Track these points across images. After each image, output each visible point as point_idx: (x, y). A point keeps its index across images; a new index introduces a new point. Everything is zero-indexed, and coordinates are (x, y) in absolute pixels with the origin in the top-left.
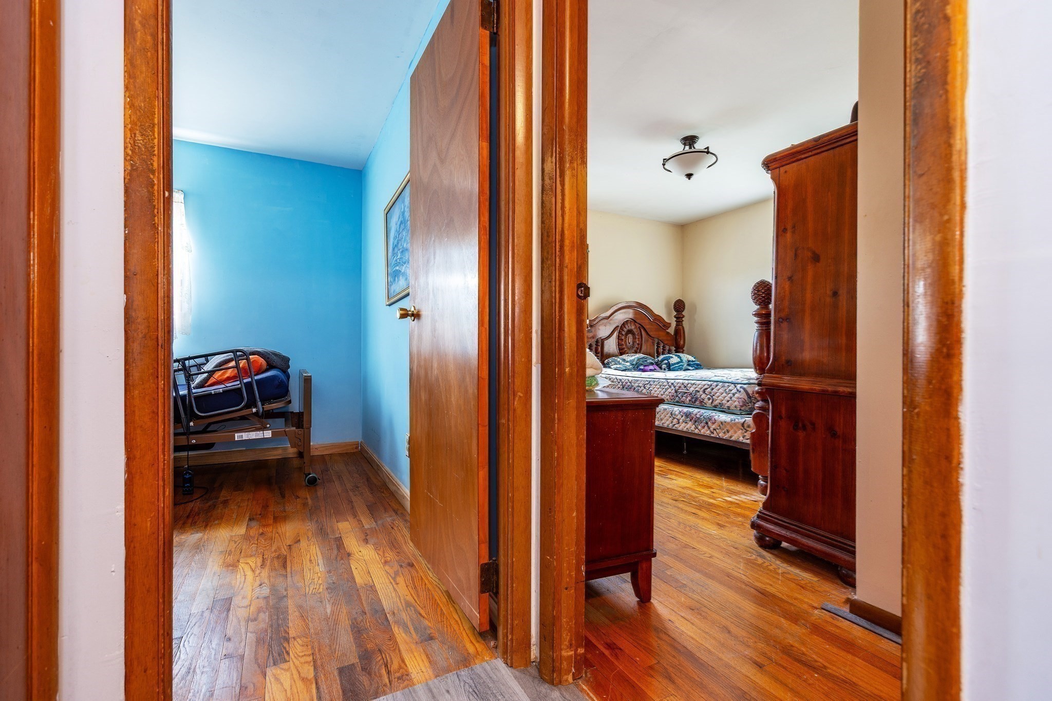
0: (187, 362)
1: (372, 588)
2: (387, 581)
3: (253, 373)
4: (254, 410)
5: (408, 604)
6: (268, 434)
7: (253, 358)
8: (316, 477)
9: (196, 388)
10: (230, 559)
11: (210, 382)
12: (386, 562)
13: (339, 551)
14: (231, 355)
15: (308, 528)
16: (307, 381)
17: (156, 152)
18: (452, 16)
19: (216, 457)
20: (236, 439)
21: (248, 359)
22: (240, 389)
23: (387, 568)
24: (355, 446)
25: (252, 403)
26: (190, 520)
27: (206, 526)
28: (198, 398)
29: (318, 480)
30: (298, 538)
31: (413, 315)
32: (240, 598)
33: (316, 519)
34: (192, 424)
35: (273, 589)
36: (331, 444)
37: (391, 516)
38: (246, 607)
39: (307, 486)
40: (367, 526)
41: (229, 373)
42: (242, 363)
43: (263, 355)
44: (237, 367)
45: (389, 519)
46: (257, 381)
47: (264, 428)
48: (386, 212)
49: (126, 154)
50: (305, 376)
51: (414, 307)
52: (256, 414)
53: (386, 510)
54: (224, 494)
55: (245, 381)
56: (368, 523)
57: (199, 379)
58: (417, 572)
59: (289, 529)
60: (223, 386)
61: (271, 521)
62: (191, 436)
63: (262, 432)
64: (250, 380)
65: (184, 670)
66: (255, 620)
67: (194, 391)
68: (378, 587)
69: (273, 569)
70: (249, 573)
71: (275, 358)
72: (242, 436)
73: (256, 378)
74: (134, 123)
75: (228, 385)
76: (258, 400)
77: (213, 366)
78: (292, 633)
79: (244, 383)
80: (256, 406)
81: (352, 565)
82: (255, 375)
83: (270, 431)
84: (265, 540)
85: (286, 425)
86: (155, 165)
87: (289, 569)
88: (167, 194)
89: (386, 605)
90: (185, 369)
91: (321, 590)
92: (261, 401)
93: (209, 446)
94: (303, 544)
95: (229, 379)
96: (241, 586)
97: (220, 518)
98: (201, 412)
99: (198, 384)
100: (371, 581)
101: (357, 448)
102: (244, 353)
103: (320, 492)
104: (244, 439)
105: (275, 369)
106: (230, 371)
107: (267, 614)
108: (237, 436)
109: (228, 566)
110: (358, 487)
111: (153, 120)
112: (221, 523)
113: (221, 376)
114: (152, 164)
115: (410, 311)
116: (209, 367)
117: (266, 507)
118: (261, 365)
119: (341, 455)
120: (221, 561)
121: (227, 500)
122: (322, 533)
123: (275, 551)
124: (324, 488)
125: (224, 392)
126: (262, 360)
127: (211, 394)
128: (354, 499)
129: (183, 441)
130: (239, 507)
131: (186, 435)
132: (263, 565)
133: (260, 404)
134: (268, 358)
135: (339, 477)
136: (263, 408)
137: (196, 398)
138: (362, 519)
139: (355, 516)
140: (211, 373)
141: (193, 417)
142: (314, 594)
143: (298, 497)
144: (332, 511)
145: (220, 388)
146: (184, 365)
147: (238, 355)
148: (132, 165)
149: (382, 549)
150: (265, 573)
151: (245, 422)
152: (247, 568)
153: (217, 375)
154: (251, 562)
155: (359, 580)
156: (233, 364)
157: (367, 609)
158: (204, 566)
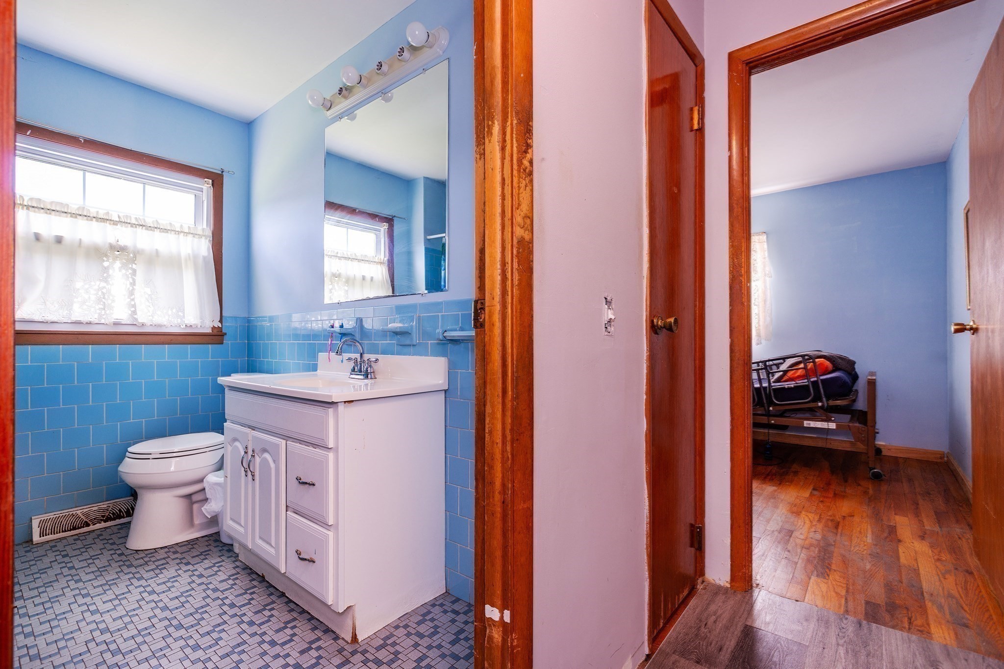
0: (767, 363)
1: (917, 572)
2: (934, 572)
3: (818, 374)
4: (820, 404)
5: (950, 596)
6: (832, 426)
7: (819, 361)
8: (882, 473)
9: (774, 382)
10: (795, 509)
11: (785, 378)
12: (939, 560)
13: (890, 535)
14: (800, 359)
15: (863, 510)
16: (872, 384)
17: (743, 266)
18: (998, 48)
19: (790, 437)
20: (805, 425)
21: (814, 362)
22: (807, 386)
23: (938, 564)
24: (939, 456)
25: (817, 398)
26: (769, 477)
27: (780, 484)
28: (776, 391)
29: (884, 477)
30: (853, 514)
31: (971, 329)
32: (799, 533)
33: (873, 506)
34: (771, 408)
35: (824, 537)
36: (907, 448)
37: (962, 529)
38: (803, 539)
39: (871, 478)
40: (928, 527)
41: (799, 373)
42: (810, 365)
43: (828, 358)
44: (805, 368)
45: (958, 530)
46: (822, 380)
47: (828, 420)
48: (966, 211)
49: (730, 270)
50: (869, 379)
51: (973, 321)
52: (822, 407)
53: (957, 521)
54: (795, 467)
55: (812, 380)
56: (929, 525)
57: (777, 375)
58: (975, 580)
59: (845, 507)
60: (794, 382)
61: (831, 495)
62: (771, 418)
63: (826, 423)
64: (815, 379)
65: (760, 553)
66: (808, 549)
67: (773, 384)
68: (922, 572)
69: (826, 526)
70: (808, 522)
71: (840, 361)
72: (809, 424)
73: (822, 378)
74: (733, 254)
75: (798, 382)
76: (823, 396)
77: (786, 367)
78: (834, 567)
79: (811, 382)
80: (821, 401)
81: (899, 549)
82: (820, 376)
83: (835, 424)
84: (824, 506)
85: (851, 420)
86: (743, 272)
87: (839, 530)
88: (748, 284)
89: (925, 586)
90: (766, 368)
91: (865, 553)
92: (826, 397)
93: (784, 428)
94: (856, 519)
95: (799, 377)
96: (801, 527)
97: (791, 482)
98: (777, 400)
99: (776, 379)
100: (916, 566)
101: (941, 458)
102: (811, 357)
103: (884, 487)
104: (811, 426)
105: (841, 371)
106: (801, 370)
107: (817, 549)
108: (806, 423)
109: (793, 513)
110: (930, 494)
111: (741, 249)
112: (790, 485)
113: (792, 374)
114: (741, 272)
115: (968, 325)
116: (784, 367)
117: (828, 484)
118: (827, 367)
119: (919, 461)
120: (788, 508)
121: (797, 471)
122: (877, 517)
123: (831, 516)
124: (889, 485)
125: (795, 387)
126: (827, 363)
127: (784, 388)
128: (921, 502)
129: (764, 420)
130: (806, 478)
131: (766, 416)
132: (819, 521)
133: (824, 399)
134: (834, 361)
135: (910, 480)
136: (828, 403)
137: (774, 390)
138: (925, 521)
139: (917, 514)
140: (785, 372)
141: (771, 403)
142: (858, 553)
143: (859, 485)
144: (892, 506)
145: (792, 384)
146: (765, 365)
147: (806, 359)
148: (733, 275)
149: (939, 549)
150: (820, 526)
151: (813, 413)
152: (806, 519)
153: (790, 374)
154: (811, 516)
155: (903, 560)
156: (802, 366)
157: (904, 581)
158: (776, 507)
